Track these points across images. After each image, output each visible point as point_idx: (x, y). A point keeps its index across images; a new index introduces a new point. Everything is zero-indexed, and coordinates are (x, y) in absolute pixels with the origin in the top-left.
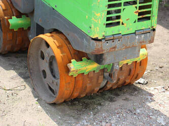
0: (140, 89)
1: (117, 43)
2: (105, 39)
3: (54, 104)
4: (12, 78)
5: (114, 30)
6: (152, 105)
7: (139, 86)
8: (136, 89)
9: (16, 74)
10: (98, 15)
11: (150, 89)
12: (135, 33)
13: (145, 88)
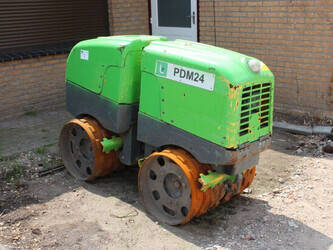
0: (249, 199)
1: (247, 151)
2: (239, 148)
3: (179, 226)
4: (117, 205)
5: (245, 138)
6: (271, 211)
7: (246, 195)
8: (245, 200)
9: (118, 200)
10: (234, 124)
11: (259, 197)
12: (258, 140)
13: (251, 196)
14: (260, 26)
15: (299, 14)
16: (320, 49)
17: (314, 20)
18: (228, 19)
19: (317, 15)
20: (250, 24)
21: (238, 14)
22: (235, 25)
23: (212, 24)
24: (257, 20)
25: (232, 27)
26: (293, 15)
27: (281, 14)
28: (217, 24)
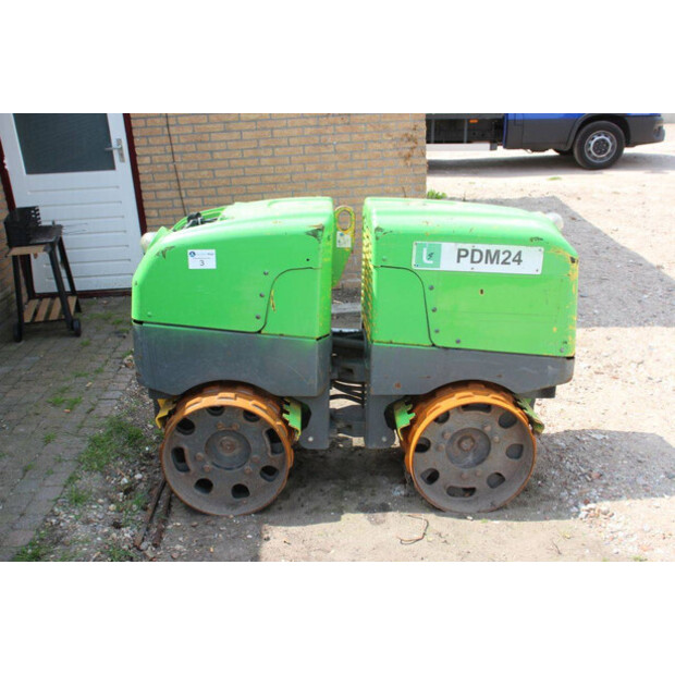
14: (270, 152)
15: (340, 129)
16: (382, 180)
17: (367, 137)
18: (202, 146)
19: (370, 129)
20: (250, 153)
21: (225, 136)
22: (217, 155)
23: (169, 158)
24: (262, 143)
25: (213, 160)
26: (330, 130)
27: (308, 131)
28: (178, 158)
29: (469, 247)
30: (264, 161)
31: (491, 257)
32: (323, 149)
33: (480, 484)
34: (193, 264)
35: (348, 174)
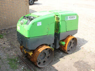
29: (70, 16)
30: (3, 6)
31: (72, 18)
32: (13, 4)
33: (70, 49)
34: (38, 25)
35: (18, 8)
